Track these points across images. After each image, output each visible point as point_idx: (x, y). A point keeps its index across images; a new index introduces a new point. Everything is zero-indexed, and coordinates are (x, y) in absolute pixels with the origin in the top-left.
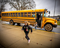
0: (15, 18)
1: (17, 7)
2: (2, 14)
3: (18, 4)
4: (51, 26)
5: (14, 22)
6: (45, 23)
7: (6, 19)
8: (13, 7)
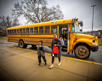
0: (26, 36)
1: (36, 20)
2: (8, 31)
3: (37, 16)
4: (86, 48)
5: (25, 43)
6: (75, 43)
7: (14, 39)
8: (29, 21)
